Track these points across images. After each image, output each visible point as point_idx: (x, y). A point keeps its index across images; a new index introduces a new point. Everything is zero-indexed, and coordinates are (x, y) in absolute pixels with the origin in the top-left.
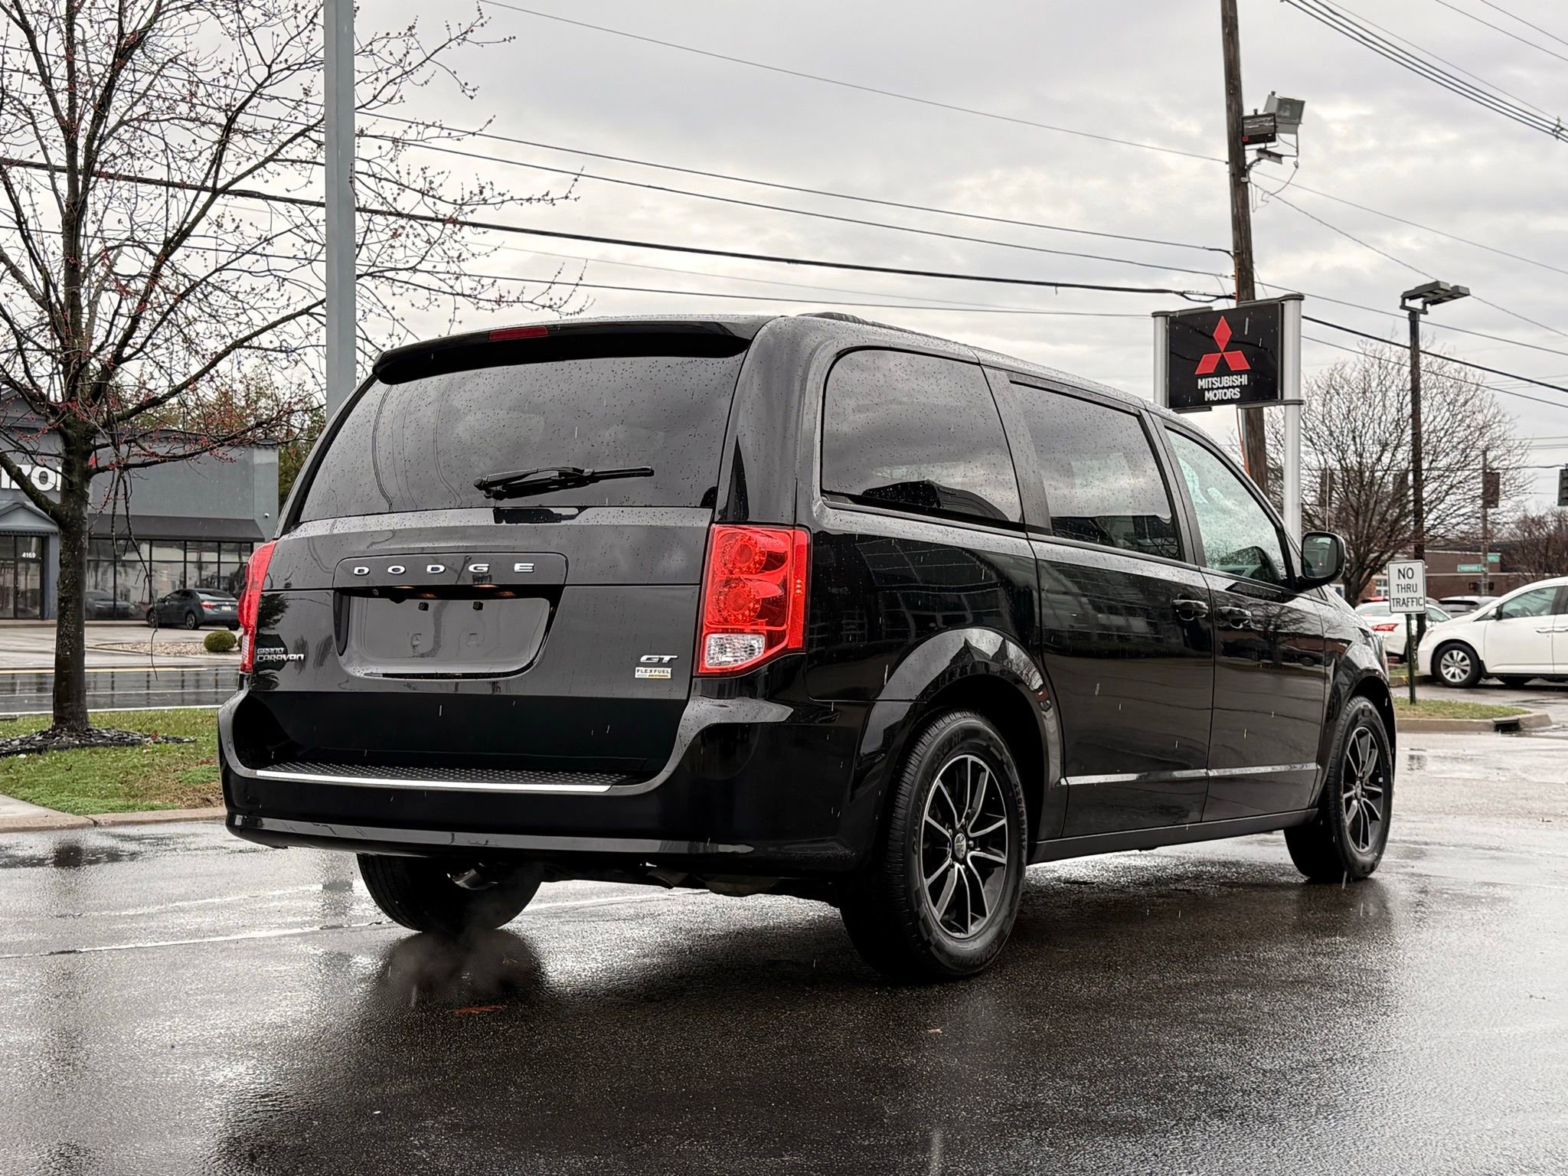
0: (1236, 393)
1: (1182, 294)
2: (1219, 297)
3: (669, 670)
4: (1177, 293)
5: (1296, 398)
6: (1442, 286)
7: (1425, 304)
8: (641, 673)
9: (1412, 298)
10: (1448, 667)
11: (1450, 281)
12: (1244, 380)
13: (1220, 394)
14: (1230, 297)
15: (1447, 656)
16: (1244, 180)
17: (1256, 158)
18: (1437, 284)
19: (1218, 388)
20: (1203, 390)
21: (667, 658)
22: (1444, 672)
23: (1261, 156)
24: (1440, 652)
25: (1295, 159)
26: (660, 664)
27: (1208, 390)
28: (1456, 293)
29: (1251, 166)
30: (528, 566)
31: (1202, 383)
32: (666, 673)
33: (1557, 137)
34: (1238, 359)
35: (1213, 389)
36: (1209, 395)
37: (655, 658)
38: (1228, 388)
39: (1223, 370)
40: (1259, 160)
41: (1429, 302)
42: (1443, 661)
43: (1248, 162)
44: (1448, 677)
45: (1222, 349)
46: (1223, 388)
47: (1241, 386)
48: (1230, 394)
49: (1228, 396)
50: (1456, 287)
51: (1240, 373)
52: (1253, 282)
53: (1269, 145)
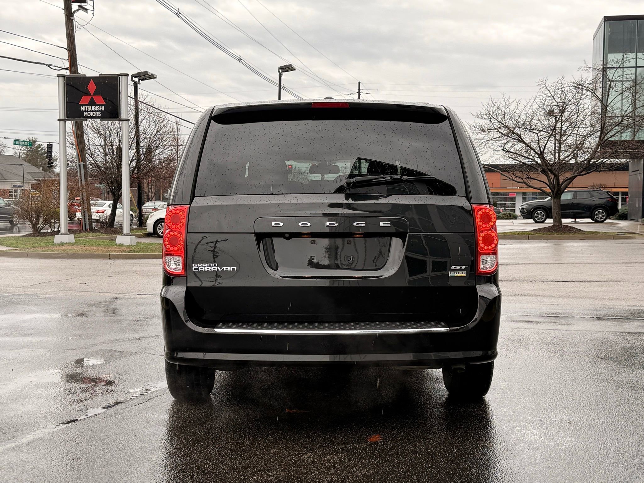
0: (99, 114)
1: (48, 66)
2: (63, 69)
3: (465, 272)
4: (46, 65)
5: (127, 118)
6: (149, 74)
7: (139, 80)
8: (451, 274)
9: (135, 77)
10: (160, 229)
11: (151, 72)
12: (103, 108)
13: (91, 114)
14: (67, 69)
15: (160, 225)
16: (72, 18)
17: (78, 9)
18: (146, 72)
19: (90, 111)
20: (83, 112)
21: (464, 267)
22: (158, 231)
23: (80, 8)
24: (157, 223)
25: (93, 12)
26: (461, 270)
27: (86, 111)
28: (152, 77)
29: (74, 12)
30: (388, 224)
31: (82, 108)
32: (464, 274)
33: (178, 17)
34: (99, 99)
35: (88, 111)
36: (86, 114)
37: (458, 268)
38: (95, 111)
39: (92, 103)
40: (78, 10)
41: (141, 79)
42: (158, 227)
43: (73, 10)
44: (160, 233)
45: (92, 94)
46: (93, 111)
47: (101, 111)
48: (96, 114)
49: (95, 115)
50: (152, 74)
51: (101, 105)
52: (77, 64)
53: (82, 4)
